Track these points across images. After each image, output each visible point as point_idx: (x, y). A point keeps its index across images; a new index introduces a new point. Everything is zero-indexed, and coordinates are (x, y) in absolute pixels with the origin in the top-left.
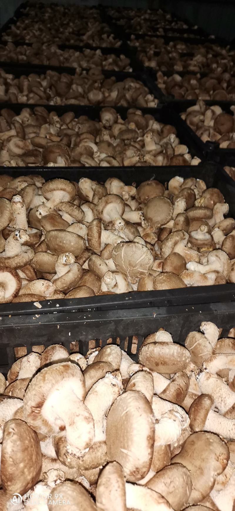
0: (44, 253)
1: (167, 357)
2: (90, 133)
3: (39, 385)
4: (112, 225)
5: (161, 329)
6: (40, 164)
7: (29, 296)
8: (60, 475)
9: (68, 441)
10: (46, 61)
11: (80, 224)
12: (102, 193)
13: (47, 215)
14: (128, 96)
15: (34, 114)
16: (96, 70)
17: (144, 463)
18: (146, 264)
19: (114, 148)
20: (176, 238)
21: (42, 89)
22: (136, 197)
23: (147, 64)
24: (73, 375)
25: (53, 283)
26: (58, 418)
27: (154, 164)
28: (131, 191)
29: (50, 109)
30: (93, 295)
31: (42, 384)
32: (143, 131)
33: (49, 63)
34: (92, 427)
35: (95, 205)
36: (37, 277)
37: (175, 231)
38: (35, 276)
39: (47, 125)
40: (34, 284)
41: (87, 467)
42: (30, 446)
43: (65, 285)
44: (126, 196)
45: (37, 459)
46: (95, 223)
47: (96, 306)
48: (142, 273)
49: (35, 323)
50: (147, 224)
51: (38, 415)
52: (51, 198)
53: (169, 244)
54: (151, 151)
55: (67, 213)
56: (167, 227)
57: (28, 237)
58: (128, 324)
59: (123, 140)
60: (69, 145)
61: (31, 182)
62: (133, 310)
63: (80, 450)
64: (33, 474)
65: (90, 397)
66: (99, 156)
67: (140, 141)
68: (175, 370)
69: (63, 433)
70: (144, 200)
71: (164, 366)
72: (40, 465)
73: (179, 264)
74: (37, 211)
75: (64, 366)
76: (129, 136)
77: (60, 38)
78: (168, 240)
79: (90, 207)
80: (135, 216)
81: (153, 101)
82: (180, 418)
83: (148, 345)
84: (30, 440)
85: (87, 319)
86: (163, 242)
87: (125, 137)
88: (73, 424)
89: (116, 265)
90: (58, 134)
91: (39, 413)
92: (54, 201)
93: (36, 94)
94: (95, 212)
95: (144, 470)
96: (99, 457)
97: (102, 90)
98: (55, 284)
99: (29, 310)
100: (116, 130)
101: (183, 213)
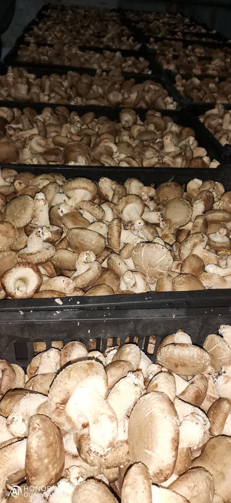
0: (65, 251)
1: (187, 358)
2: (110, 133)
3: (65, 382)
4: (131, 224)
5: (180, 330)
6: (60, 163)
7: (50, 292)
8: (82, 473)
9: (91, 439)
10: (67, 62)
11: (101, 223)
12: (122, 193)
13: (68, 213)
14: (147, 98)
15: (55, 113)
16: (116, 72)
17: (168, 465)
18: (166, 265)
19: (133, 148)
20: (194, 240)
21: (63, 89)
22: (155, 198)
23: (165, 67)
24: (97, 373)
25: (73, 280)
26: (82, 415)
27: (173, 166)
28: (150, 192)
29: (71, 109)
30: (112, 294)
31: (67, 381)
32: (162, 133)
33: (70, 64)
34: (116, 426)
35: (115, 205)
36: (57, 273)
37: (194, 233)
38: (55, 273)
39: (68, 125)
40: (54, 280)
41: (109, 466)
42: (54, 442)
43: (84, 283)
44: (145, 197)
45: (61, 455)
46: (115, 222)
47: (116, 304)
48: (161, 274)
49: (55, 319)
50: (165, 225)
51: (62, 411)
52: (73, 196)
53: (188, 245)
54: (170, 153)
55: (88, 211)
56: (186, 228)
57: (51, 234)
58: (147, 324)
59: (142, 141)
60: (89, 144)
61: (53, 180)
62: (152, 310)
63: (103, 449)
64: (57, 470)
65: (113, 395)
66: (118, 156)
67: (158, 142)
68: (194, 372)
69: (85, 431)
70: (163, 201)
71: (183, 368)
72: (63, 461)
73: (198, 266)
74: (59, 209)
75: (88, 364)
76: (148, 137)
77: (81, 40)
78: (187, 241)
79: (110, 206)
80: (154, 217)
81: (172, 103)
82: (202, 421)
83: (168, 346)
84: (55, 436)
85: (107, 317)
86: (182, 244)
87: (144, 138)
88: (97, 422)
89: (135, 265)
90: (78, 133)
91: (63, 410)
92: (75, 199)
93: (58, 94)
94: (115, 211)
95: (168, 472)
96: (121, 456)
97: (122, 91)
98: (75, 281)
99: (50, 306)
100: (135, 131)
101: (202, 215)
